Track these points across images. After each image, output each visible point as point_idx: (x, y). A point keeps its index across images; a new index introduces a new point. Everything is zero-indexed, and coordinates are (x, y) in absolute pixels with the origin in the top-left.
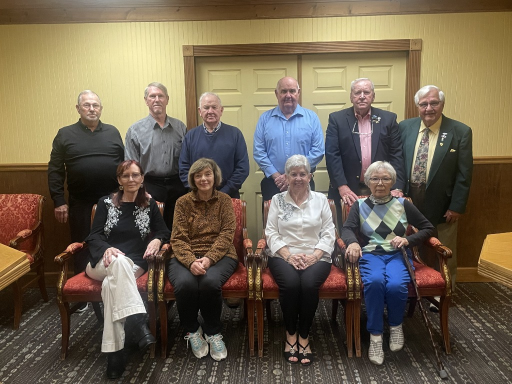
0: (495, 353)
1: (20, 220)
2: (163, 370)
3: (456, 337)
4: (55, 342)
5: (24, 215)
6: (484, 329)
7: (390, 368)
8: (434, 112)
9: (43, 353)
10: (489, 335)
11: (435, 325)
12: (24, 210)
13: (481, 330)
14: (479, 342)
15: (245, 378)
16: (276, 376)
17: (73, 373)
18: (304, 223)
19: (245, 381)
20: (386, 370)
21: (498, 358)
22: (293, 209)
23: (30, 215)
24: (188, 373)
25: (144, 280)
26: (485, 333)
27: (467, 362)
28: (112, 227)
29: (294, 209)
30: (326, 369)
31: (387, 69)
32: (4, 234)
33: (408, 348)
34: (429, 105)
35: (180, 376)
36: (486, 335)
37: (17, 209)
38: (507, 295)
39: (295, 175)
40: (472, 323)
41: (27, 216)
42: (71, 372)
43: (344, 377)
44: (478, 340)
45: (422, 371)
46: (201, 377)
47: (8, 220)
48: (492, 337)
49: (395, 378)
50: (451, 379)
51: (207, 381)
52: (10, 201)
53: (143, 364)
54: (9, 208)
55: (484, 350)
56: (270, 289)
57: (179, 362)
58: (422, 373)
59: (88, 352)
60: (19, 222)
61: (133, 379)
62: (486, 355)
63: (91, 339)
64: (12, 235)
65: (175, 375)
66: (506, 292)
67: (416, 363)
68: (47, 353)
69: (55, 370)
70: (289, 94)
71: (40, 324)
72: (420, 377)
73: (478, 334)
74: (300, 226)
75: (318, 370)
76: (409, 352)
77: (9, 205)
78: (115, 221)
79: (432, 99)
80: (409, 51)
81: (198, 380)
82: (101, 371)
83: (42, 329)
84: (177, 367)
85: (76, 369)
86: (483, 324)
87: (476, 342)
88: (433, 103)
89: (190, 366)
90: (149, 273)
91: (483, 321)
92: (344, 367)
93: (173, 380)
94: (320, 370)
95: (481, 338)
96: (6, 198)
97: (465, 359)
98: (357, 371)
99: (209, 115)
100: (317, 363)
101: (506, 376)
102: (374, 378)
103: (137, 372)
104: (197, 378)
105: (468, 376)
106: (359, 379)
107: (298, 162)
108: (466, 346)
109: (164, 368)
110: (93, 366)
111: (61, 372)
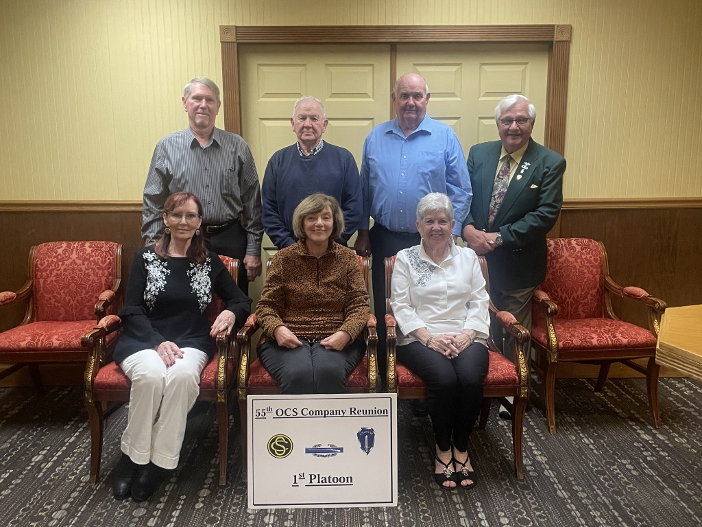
0: (672, 476)
1: (91, 278)
2: (197, 507)
3: (617, 455)
4: (30, 467)
5: (97, 271)
6: (655, 444)
7: (527, 500)
8: (519, 132)
9: (12, 484)
10: (662, 451)
11: (587, 438)
12: (96, 263)
13: (651, 444)
14: (649, 461)
15: (318, 517)
16: (364, 512)
17: (59, 512)
18: (450, 287)
19: (319, 521)
20: (521, 501)
21: (677, 484)
22: (430, 270)
23: (106, 271)
24: (233, 510)
25: (212, 371)
26: (657, 449)
27: (635, 490)
28: (157, 293)
29: (432, 268)
30: (435, 501)
31: (522, 68)
32: (67, 298)
33: (550, 472)
34: (514, 122)
35: (222, 515)
36: (658, 451)
37: (86, 263)
38: (685, 396)
39: (431, 222)
40: (639, 434)
41: (101, 272)
42: (57, 511)
43: (462, 513)
44: (648, 458)
45: (572, 503)
46: (253, 516)
47: (73, 278)
48: (667, 454)
49: (534, 513)
50: (614, 514)
51: (262, 521)
52: (75, 251)
53: (166, 498)
54: (74, 260)
55: (657, 473)
56: (410, 385)
57: (220, 495)
58: (572, 505)
59: (81, 482)
60: (90, 280)
61: (152, 519)
62: (659, 479)
63: (85, 463)
64: (80, 299)
65: (213, 513)
66: (682, 391)
67: (563, 491)
68: (18, 484)
69: (33, 509)
70: (411, 101)
71: (5, 442)
72: (570, 511)
73: (647, 450)
74: (444, 293)
75: (424, 503)
76: (552, 477)
77: (74, 256)
78: (161, 284)
79: (519, 114)
80: (552, 42)
81: (249, 520)
82: (102, 508)
83: (9, 448)
84: (217, 501)
85: (64, 506)
86: (654, 436)
87: (645, 460)
88: (520, 120)
89: (235, 501)
90: (219, 362)
91: (654, 431)
92: (461, 499)
93: (212, 520)
94: (426, 503)
95: (652, 455)
96: (68, 246)
97: (631, 486)
98: (479, 504)
99: (305, 130)
100: (421, 493)
101: (690, 509)
102: (505, 513)
103: (158, 510)
104: (247, 517)
105: (637, 509)
106: (483, 515)
107: (435, 203)
108: (632, 468)
109: (197, 504)
110: (89, 503)
111: (42, 511)
